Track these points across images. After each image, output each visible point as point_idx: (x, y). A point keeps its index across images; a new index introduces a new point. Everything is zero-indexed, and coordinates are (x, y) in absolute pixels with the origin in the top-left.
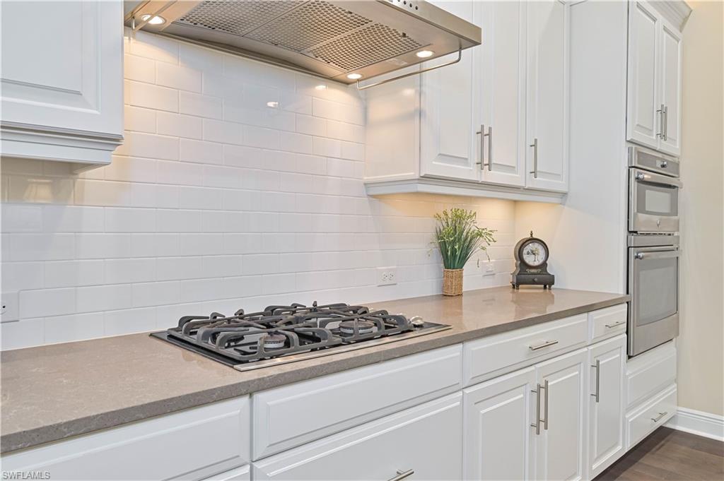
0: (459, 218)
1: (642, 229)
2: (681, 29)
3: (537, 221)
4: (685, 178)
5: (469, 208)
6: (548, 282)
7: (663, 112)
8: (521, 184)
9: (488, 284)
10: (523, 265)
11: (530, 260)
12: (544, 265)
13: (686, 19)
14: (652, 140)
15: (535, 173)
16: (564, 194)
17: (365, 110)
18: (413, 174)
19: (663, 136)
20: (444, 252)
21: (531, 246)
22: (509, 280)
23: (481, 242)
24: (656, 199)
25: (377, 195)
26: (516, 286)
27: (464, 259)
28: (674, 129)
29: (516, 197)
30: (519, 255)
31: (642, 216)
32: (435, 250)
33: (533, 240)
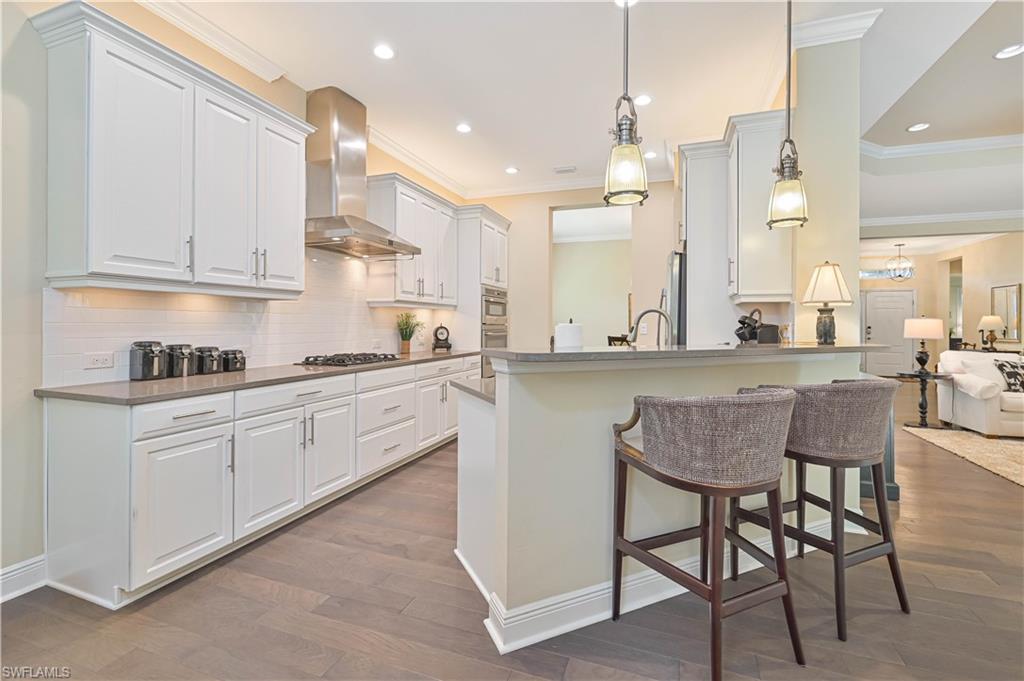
0: (408, 317)
1: (488, 322)
2: (507, 230)
3: (444, 318)
4: (510, 300)
5: (413, 313)
6: (449, 347)
7: (497, 270)
8: (436, 302)
9: (422, 349)
10: (437, 339)
11: (440, 337)
12: (447, 339)
13: (509, 225)
14: (492, 283)
15: (442, 297)
16: (455, 307)
17: (368, 269)
18: (392, 299)
19: (498, 280)
20: (402, 334)
21: (440, 331)
22: (431, 346)
23: (418, 328)
24: (495, 309)
25: (372, 307)
26: (434, 349)
27: (410, 336)
28: (503, 276)
29: (433, 307)
30: (436, 335)
31: (488, 317)
32: (397, 331)
33: (442, 327)
